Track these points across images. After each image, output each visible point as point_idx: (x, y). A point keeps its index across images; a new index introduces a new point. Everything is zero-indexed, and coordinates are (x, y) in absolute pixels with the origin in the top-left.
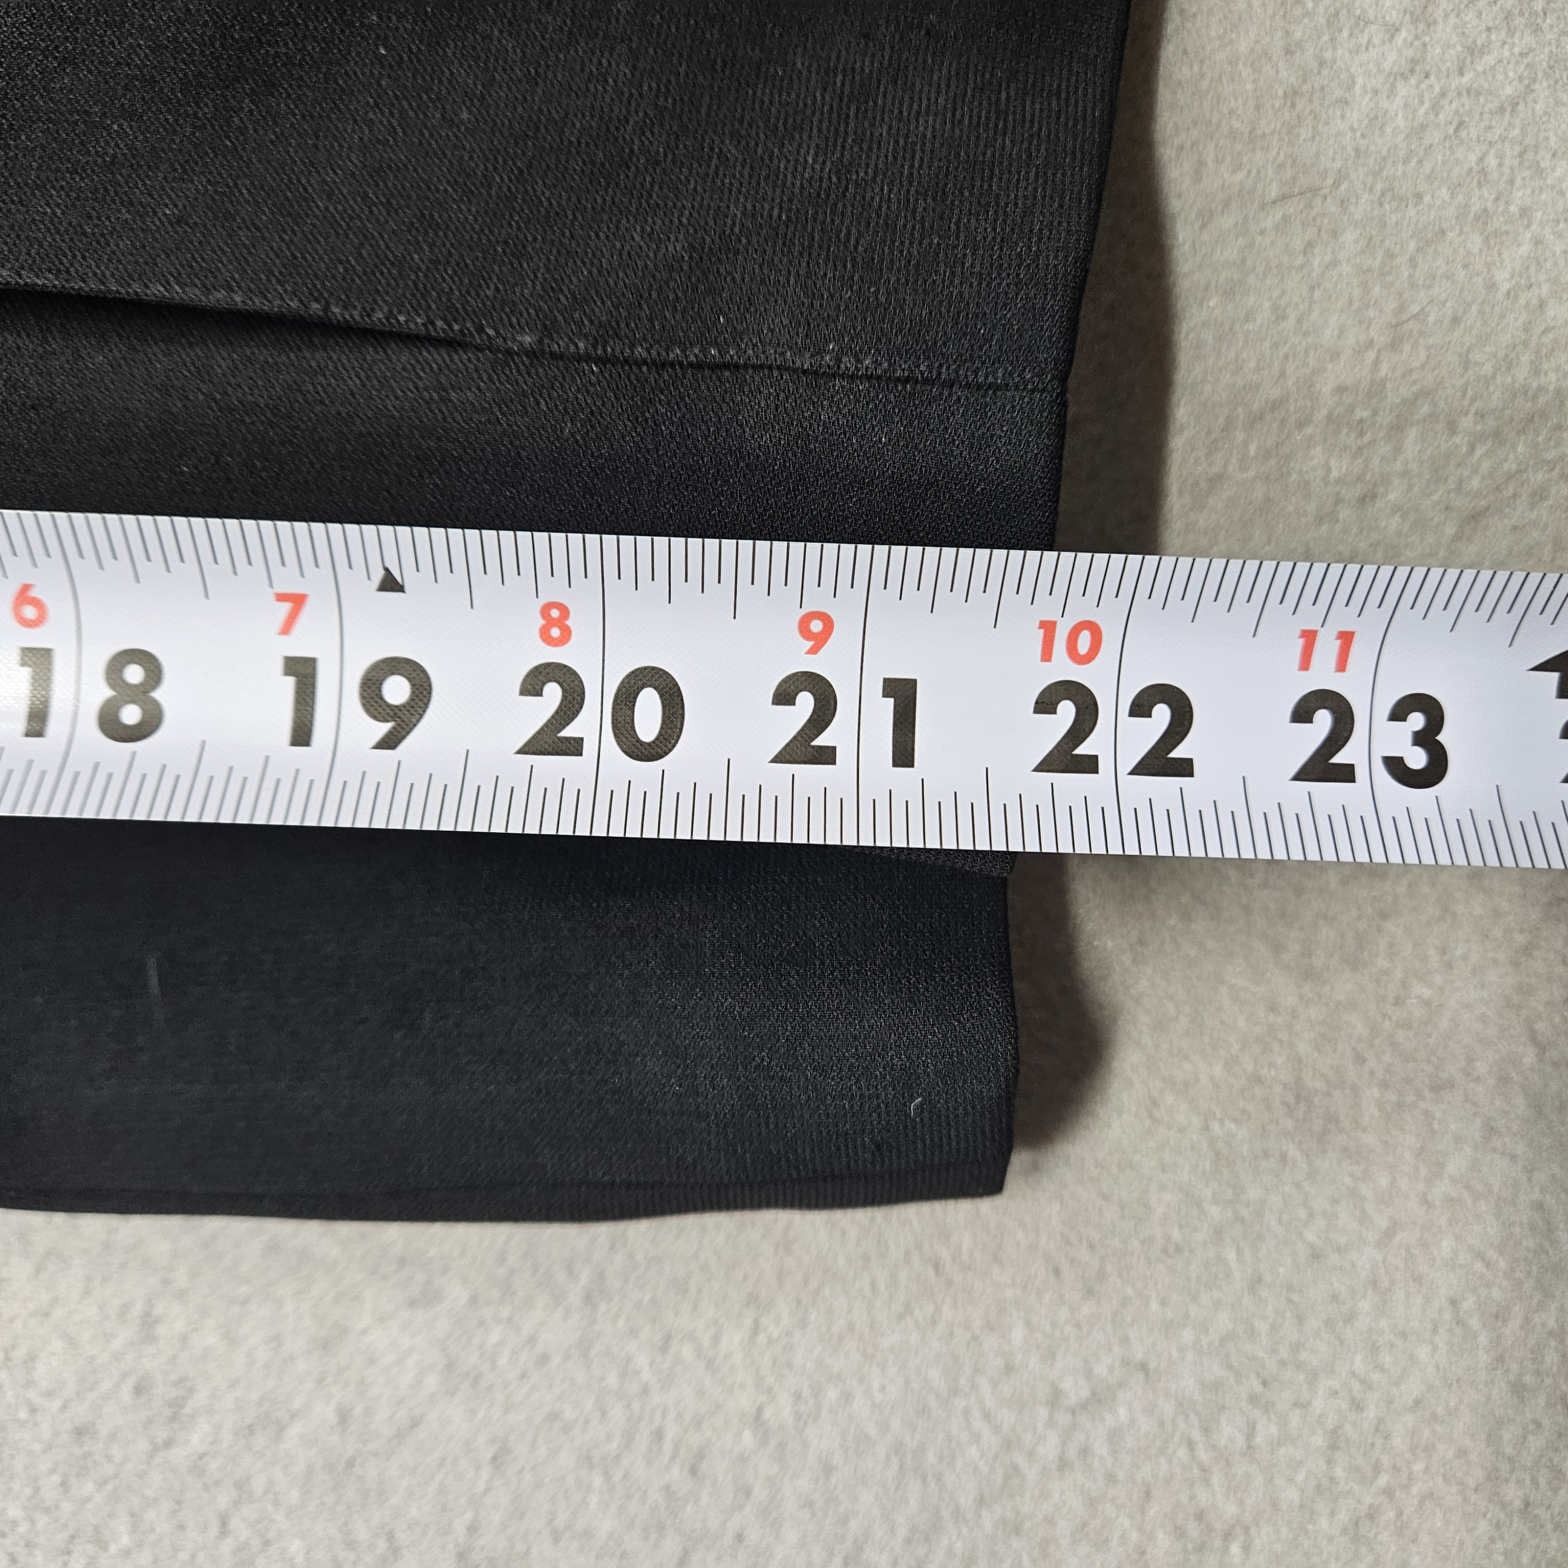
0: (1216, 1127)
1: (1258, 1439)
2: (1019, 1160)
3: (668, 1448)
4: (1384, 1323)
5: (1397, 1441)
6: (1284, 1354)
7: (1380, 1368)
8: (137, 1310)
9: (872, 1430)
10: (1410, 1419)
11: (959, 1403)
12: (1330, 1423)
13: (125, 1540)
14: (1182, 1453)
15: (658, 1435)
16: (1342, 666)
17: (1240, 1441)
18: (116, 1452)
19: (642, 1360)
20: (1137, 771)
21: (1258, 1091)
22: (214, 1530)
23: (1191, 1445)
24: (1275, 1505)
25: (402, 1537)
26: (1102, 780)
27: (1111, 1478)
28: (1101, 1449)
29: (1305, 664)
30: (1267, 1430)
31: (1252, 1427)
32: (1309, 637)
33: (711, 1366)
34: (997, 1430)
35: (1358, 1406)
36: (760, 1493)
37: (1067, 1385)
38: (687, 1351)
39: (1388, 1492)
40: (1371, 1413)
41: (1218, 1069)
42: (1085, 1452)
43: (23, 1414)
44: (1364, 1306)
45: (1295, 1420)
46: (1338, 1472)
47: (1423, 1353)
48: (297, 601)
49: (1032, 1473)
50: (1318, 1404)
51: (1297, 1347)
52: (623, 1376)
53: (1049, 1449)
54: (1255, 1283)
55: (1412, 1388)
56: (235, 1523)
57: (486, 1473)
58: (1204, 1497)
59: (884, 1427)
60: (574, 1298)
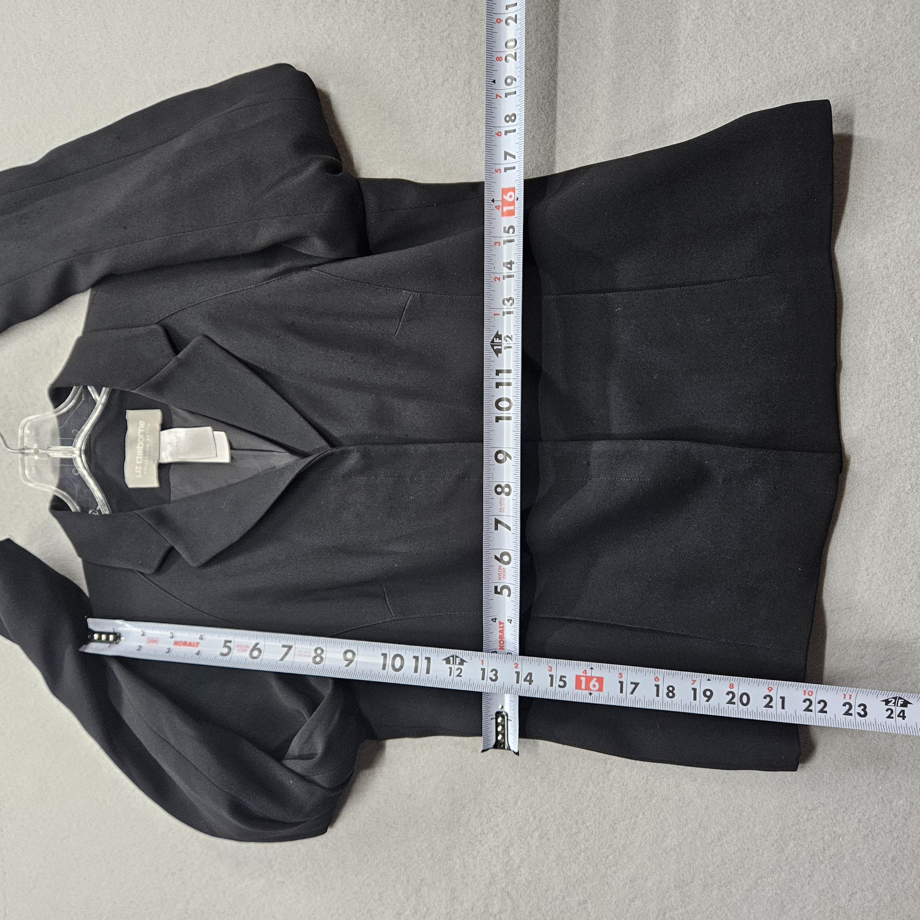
0: (836, 763)
1: (845, 819)
2: (800, 765)
3: (736, 810)
4: (869, 801)
5: (872, 822)
6: (849, 804)
7: (868, 809)
8: (645, 778)
9: (773, 810)
10: (874, 819)
11: (788, 807)
12: (859, 817)
13: (641, 817)
14: (830, 820)
15: (734, 807)
16: (850, 699)
17: (841, 819)
18: (641, 801)
19: (731, 794)
20: (819, 712)
21: (844, 757)
22: (656, 817)
23: (832, 819)
24: (848, 831)
25: (689, 821)
26: (813, 713)
27: (817, 824)
28: (815, 818)
29: (844, 698)
30: (847, 818)
31: (844, 817)
32: (845, 695)
33: (744, 796)
34: (796, 813)
35: (864, 815)
36: (752, 819)
37: (808, 806)
38: (740, 793)
39: (870, 831)
40: (867, 817)
41: (836, 753)
42: (812, 818)
43: (626, 794)
44: (865, 797)
45: (852, 816)
46: (860, 827)
47: (876, 807)
48: (695, 681)
49: (802, 821)
50: (856, 814)
51: (852, 803)
52: (728, 797)
53: (805, 817)
54: (844, 790)
55: (874, 813)
56: (660, 816)
57: (704, 811)
58: (835, 829)
59: (775, 810)
60: (720, 783)
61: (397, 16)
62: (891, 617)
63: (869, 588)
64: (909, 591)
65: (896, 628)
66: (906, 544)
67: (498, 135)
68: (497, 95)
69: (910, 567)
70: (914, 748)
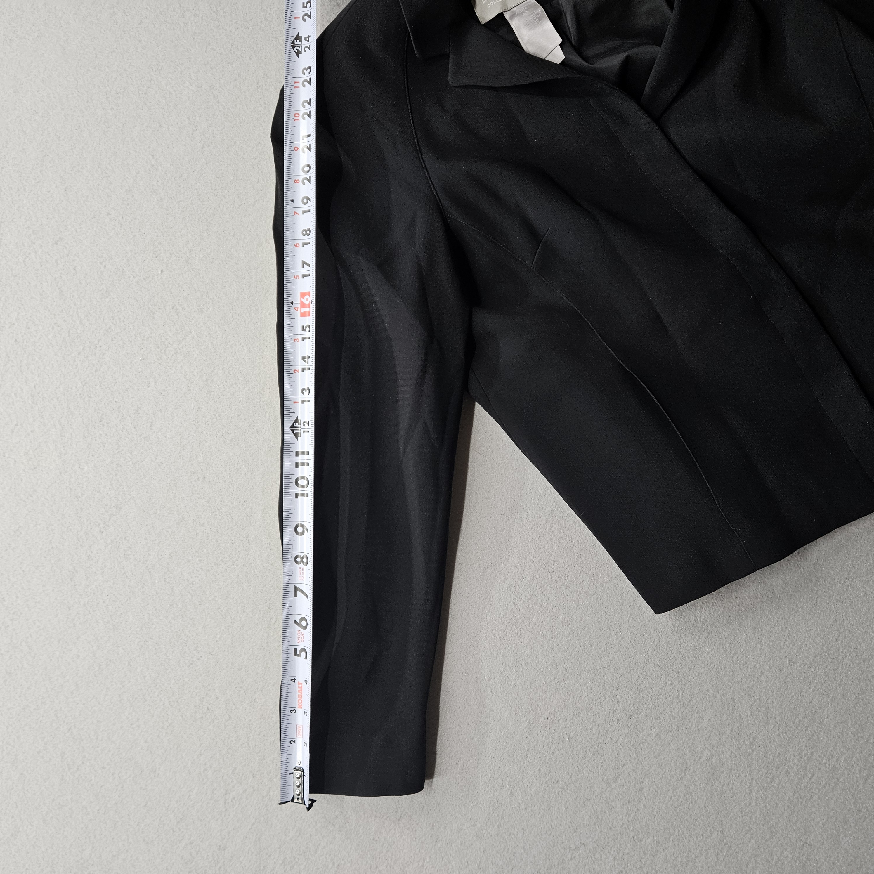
0: (594, 807)
1: (603, 858)
3: (510, 851)
4: (622, 840)
5: (625, 860)
6: (606, 844)
7: (621, 847)
8: (431, 824)
9: (541, 851)
10: (627, 856)
11: (555, 847)
12: (614, 855)
13: (428, 860)
14: (590, 859)
15: (509, 849)
17: (600, 858)
18: (427, 846)
19: (506, 837)
21: (601, 801)
22: (441, 860)
23: (592, 858)
24: (605, 868)
25: (469, 863)
27: (579, 862)
28: (577, 857)
30: (604, 856)
31: (601, 855)
33: (516, 839)
34: (561, 853)
35: (618, 853)
36: (524, 859)
37: (571, 846)
38: (513, 836)
39: (624, 868)
40: (621, 855)
41: (594, 797)
42: (575, 857)
43: (414, 839)
44: (619, 837)
45: (608, 855)
46: (616, 864)
47: (629, 845)
49: (566, 860)
50: (612, 853)
51: (608, 843)
52: (503, 839)
53: (569, 856)
54: (601, 831)
55: (627, 851)
56: (444, 859)
57: (482, 853)
58: (594, 867)
59: (543, 851)
60: (496, 827)
61: (213, 143)
62: (637, 676)
63: (619, 650)
64: (651, 653)
65: (641, 685)
66: (648, 612)
67: (296, 246)
68: (295, 213)
69: (652, 632)
70: (659, 791)
